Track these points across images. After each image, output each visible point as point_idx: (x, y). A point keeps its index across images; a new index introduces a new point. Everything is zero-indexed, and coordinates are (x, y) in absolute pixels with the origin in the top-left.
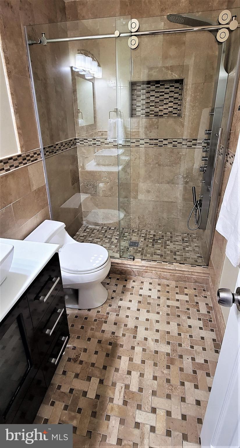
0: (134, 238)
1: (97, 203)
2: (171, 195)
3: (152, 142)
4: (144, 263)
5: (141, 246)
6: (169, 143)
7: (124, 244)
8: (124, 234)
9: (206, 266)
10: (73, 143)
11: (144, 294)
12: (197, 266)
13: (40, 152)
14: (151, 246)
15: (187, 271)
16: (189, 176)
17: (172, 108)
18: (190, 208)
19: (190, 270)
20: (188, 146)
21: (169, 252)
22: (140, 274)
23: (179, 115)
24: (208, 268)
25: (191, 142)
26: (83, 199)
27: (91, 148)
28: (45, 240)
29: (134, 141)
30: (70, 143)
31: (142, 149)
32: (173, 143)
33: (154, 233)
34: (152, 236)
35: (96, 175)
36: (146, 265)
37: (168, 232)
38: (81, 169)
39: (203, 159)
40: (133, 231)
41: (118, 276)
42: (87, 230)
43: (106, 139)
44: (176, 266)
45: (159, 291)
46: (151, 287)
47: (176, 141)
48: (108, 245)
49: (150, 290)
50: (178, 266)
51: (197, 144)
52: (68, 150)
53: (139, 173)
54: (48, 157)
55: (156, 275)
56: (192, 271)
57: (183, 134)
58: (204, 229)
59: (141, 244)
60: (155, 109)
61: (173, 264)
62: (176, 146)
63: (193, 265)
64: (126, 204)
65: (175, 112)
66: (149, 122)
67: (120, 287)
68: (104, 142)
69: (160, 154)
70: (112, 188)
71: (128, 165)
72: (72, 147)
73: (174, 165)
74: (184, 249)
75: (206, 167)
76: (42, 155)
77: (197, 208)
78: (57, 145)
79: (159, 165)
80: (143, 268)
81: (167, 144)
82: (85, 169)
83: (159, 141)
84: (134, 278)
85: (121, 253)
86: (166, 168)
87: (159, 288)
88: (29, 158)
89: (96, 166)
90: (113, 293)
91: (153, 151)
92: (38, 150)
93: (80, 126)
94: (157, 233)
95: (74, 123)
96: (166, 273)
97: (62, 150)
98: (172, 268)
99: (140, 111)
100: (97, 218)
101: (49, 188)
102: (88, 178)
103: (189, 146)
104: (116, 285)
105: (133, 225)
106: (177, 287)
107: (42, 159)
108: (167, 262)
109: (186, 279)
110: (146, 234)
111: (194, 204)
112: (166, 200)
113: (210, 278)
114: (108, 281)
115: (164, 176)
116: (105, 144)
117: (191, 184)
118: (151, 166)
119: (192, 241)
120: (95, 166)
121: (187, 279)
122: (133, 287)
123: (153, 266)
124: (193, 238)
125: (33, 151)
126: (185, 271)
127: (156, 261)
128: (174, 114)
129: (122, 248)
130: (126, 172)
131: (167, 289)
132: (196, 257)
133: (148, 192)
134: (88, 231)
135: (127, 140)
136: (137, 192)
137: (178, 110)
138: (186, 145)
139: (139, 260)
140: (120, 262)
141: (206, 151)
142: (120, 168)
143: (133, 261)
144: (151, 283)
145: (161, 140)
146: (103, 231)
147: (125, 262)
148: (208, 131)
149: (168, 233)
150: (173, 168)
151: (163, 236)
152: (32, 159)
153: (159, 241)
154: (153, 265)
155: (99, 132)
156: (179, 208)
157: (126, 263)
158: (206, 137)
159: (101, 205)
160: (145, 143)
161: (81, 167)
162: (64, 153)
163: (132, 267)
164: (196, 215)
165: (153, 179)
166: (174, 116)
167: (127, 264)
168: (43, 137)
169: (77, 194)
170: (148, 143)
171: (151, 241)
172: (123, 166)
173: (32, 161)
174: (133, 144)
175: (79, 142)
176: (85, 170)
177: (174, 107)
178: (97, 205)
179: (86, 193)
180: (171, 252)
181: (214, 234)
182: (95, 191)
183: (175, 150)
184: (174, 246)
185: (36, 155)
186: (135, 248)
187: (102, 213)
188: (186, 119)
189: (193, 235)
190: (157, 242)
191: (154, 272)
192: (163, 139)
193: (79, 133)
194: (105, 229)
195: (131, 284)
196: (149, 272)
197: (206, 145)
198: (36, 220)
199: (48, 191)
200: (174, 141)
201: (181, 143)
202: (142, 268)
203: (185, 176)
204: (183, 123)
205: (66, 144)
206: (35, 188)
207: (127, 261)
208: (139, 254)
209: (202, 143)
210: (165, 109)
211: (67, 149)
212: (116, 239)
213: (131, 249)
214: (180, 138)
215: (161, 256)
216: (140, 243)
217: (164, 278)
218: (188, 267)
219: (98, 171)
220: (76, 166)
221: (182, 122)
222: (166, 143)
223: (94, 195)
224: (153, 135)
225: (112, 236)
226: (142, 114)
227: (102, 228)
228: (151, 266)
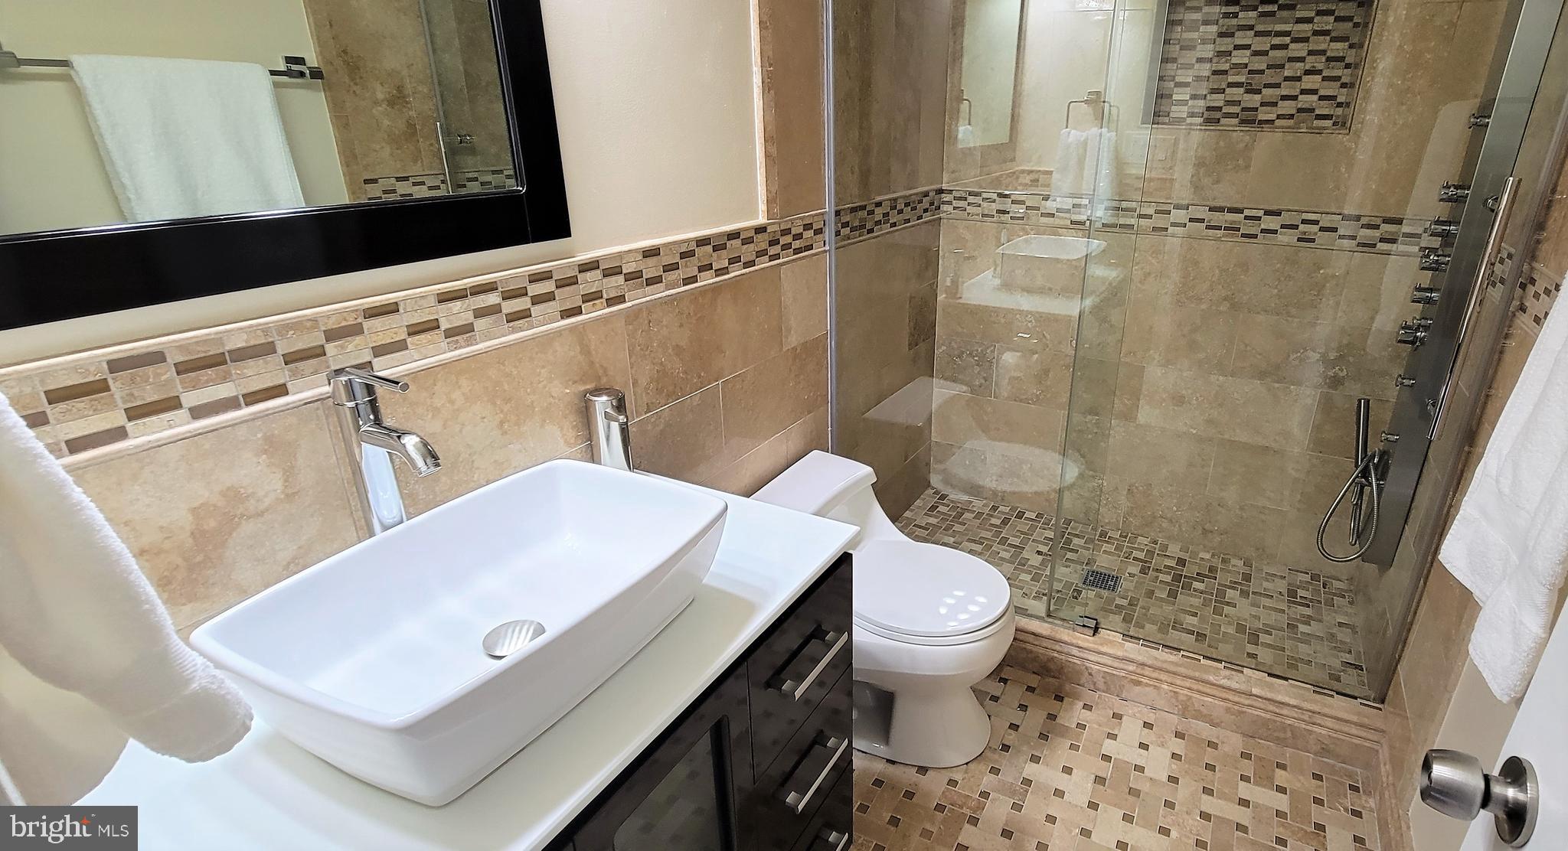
0: (1105, 561)
1: (985, 418)
2: (1267, 421)
3: (1218, 218)
4: (1132, 649)
5: (1127, 590)
6: (1283, 227)
7: (1067, 574)
8: (1069, 542)
9: (1374, 700)
10: (930, 203)
11: (1120, 757)
12: (1338, 693)
13: (824, 225)
14: (1164, 596)
15: (1295, 707)
16: (1351, 359)
17: (1315, 98)
18: (1338, 478)
19: (1306, 705)
20: (1359, 245)
21: (1231, 630)
22: (1112, 685)
23: (1342, 124)
24: (1380, 709)
25: (1377, 227)
26: (940, 400)
27: (989, 226)
28: (815, 507)
29: (1150, 211)
30: (920, 202)
31: (1174, 241)
32: (1302, 227)
33: (1182, 555)
34: (1172, 563)
35: (995, 323)
36: (1140, 659)
37: (1235, 556)
38: (944, 296)
39: (1418, 294)
40: (1103, 534)
41: (1034, 681)
42: (941, 508)
43: (1046, 198)
44: (1253, 681)
45: (1175, 756)
46: (1147, 736)
47: (1316, 222)
48: (1009, 568)
49: (1143, 746)
50: (1260, 683)
51: (1400, 239)
52: (913, 226)
53: (1151, 328)
54: (846, 242)
55: (1174, 700)
56: (1316, 708)
57: (1346, 194)
58: (1385, 563)
59: (1125, 584)
60: (1247, 97)
61: (1242, 672)
62: (1313, 241)
63: (1319, 688)
64: (1090, 436)
65: (1326, 112)
66: (1218, 143)
67: (1034, 719)
68: (1038, 209)
69: (1244, 266)
70: (1046, 372)
71: (1114, 296)
72: (927, 217)
73: (1293, 311)
74: (1292, 627)
75: (1426, 328)
76: (829, 234)
77: (1367, 480)
78: (879, 204)
79: (1235, 306)
80: (1126, 667)
81: (1275, 232)
82: (958, 296)
83: (1246, 218)
84: (1089, 696)
85: (1053, 601)
86: (1261, 318)
87: (1178, 746)
88: (788, 239)
89: (999, 289)
90: (1010, 731)
91: (1215, 252)
92: (816, 215)
93: (960, 147)
94: (1194, 554)
95: (944, 136)
96: (1210, 700)
97: (894, 225)
98: (1234, 685)
99: (1185, 103)
100: (980, 472)
101: (837, 343)
102: (965, 330)
103: (1364, 245)
104: (1023, 707)
105: (1107, 516)
106: (1248, 756)
107: (827, 248)
108: (1220, 661)
109: (1285, 732)
110: (1150, 553)
111: (1357, 466)
112: (1243, 436)
113: (1385, 747)
114: (996, 688)
115: (1248, 348)
116: (1042, 215)
117: (1355, 390)
118: (1203, 307)
119: (1330, 603)
120: (994, 288)
121: (1289, 734)
122: (1083, 727)
123: (1165, 666)
124: (1335, 594)
125: (802, 219)
126: (1289, 705)
127: (1179, 650)
128: (1320, 117)
129: (1057, 586)
130: (1104, 320)
131: (1210, 756)
132: (1336, 663)
133: (1179, 400)
134: (945, 514)
135: (1124, 205)
136: (1136, 396)
137: (1340, 105)
138: (1354, 238)
139: (1115, 637)
140: (1045, 633)
141: (1435, 268)
142: (1088, 302)
143: (1094, 635)
144: (1148, 725)
145: (1254, 213)
146: (994, 521)
147: (1065, 634)
148: (1456, 187)
149: (1234, 561)
150: (1287, 320)
151: (1212, 569)
152: (797, 244)
153: (1196, 585)
154: (1166, 661)
155: (1023, 172)
156: (1293, 473)
157: (1065, 638)
158: (1442, 210)
159: (999, 429)
160: (1191, 220)
161: (947, 290)
162: (897, 233)
163: (1085, 656)
164: (1358, 506)
165: (1202, 356)
166: (1318, 128)
167: (1068, 645)
168: (838, 173)
169: (921, 381)
170: (1202, 221)
171: (1169, 578)
172: (1097, 300)
173: (797, 251)
174: (1143, 222)
175: (949, 203)
176: (958, 301)
177: (1322, 92)
178: (985, 429)
179: (955, 380)
180: (1241, 629)
181: (1425, 583)
182: (984, 378)
183: (1306, 254)
184: (1254, 611)
185: (809, 234)
186: (1105, 593)
187: (1000, 458)
188: (1367, 140)
189: (1336, 584)
190: (1187, 587)
191: (1166, 687)
192: (1262, 212)
193: (953, 172)
194: (1004, 513)
195: (1073, 714)
196: (1147, 685)
197: (1436, 242)
198: (784, 447)
199: (834, 360)
200: (1304, 222)
201: (1335, 230)
202: (1121, 666)
203: (1332, 355)
204: (1352, 153)
205: (907, 205)
206: (793, 340)
207: (1071, 632)
208: (1118, 618)
209: (1419, 236)
210: (1284, 98)
211: (908, 221)
212: (1039, 553)
213: (1092, 594)
214: (1333, 210)
215: (1200, 636)
216: (1125, 579)
217: (1199, 716)
218: (1301, 692)
219: (1004, 309)
220: (930, 285)
221: (1351, 149)
222: (1272, 227)
223: (982, 389)
224: (1226, 193)
225: (1025, 542)
226: (1192, 115)
227: (995, 508)
228: (1159, 664)
